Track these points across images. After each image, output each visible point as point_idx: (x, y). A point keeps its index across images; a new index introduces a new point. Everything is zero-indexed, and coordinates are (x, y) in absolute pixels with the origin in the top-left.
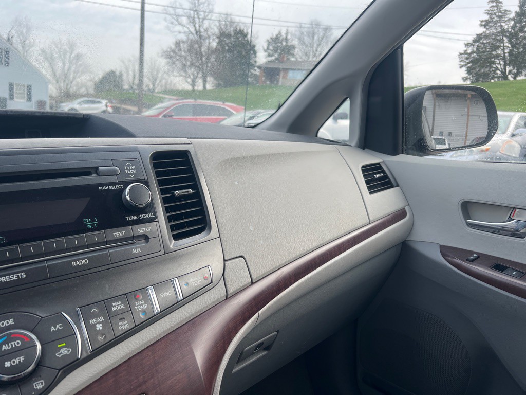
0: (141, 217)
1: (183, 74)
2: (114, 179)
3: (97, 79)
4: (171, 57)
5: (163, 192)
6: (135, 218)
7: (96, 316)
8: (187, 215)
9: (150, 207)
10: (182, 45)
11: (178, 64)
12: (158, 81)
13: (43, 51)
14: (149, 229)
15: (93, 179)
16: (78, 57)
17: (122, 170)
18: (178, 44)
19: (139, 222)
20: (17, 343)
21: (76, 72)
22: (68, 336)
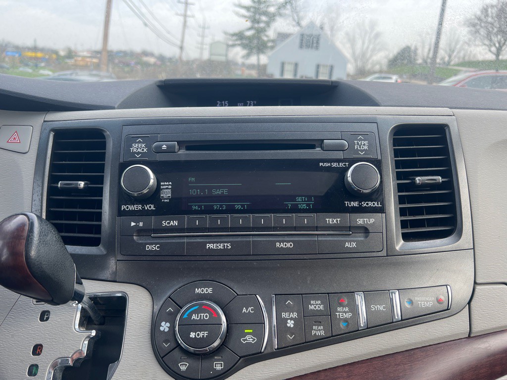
0: (364, 204)
1: (487, 42)
2: (340, 155)
3: (391, 56)
4: (474, 25)
5: (399, 176)
6: (355, 204)
7: (289, 309)
9: (378, 194)
10: (490, 10)
11: (483, 32)
12: (455, 53)
13: (347, 34)
14: (372, 221)
15: (317, 153)
16: (377, 35)
17: (352, 145)
18: (485, 10)
19: (360, 210)
20: (205, 316)
21: (373, 50)
22: (257, 324)
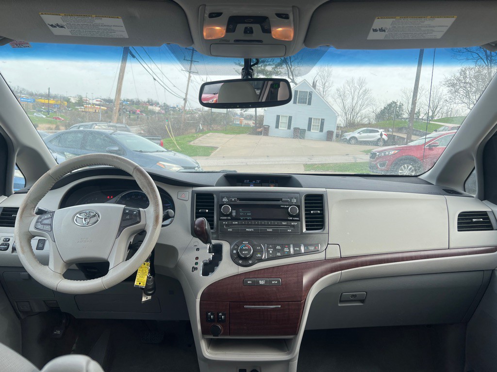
0: (294, 219)
2: (287, 203)
5: (306, 210)
6: (291, 218)
7: (271, 248)
8: (317, 222)
9: (298, 215)
14: (296, 224)
15: (280, 203)
17: (291, 200)
19: (293, 220)
20: (247, 248)
22: (261, 252)
